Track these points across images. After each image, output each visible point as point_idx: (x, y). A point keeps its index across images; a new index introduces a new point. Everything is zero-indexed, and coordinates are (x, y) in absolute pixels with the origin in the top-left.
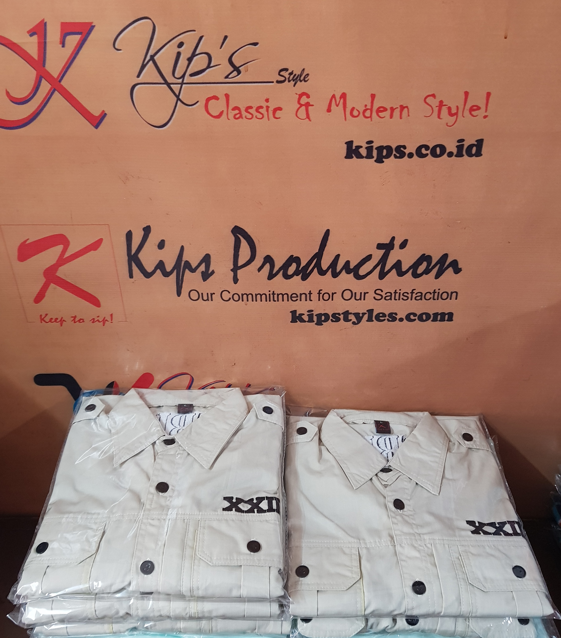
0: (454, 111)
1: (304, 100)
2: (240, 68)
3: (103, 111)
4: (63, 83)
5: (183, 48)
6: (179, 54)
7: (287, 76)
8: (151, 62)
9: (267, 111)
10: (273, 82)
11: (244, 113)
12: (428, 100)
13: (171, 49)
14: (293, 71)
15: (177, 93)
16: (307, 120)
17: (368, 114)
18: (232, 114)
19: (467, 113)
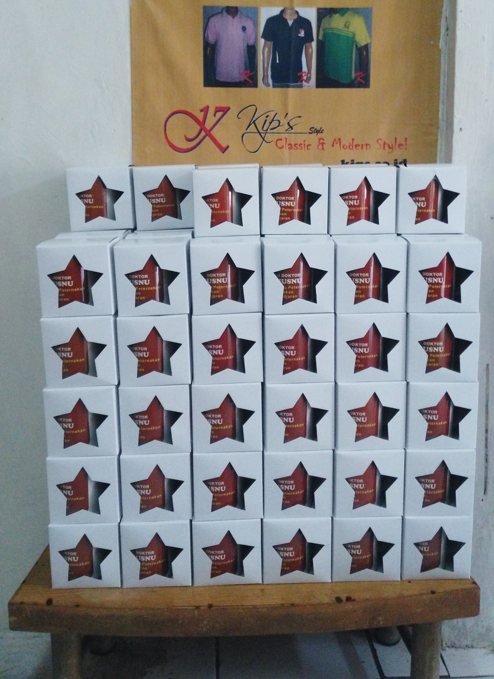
0: (391, 146)
1: (321, 141)
2: (293, 127)
3: (228, 145)
4: (212, 132)
5: (268, 118)
6: (266, 121)
7: (314, 131)
8: (253, 124)
9: (304, 146)
10: (307, 133)
11: (293, 146)
12: (378, 141)
13: (263, 118)
14: (316, 129)
15: (263, 137)
16: (323, 150)
17: (351, 147)
18: (287, 147)
19: (397, 147)
